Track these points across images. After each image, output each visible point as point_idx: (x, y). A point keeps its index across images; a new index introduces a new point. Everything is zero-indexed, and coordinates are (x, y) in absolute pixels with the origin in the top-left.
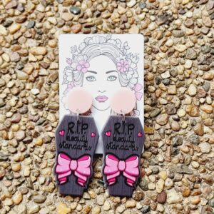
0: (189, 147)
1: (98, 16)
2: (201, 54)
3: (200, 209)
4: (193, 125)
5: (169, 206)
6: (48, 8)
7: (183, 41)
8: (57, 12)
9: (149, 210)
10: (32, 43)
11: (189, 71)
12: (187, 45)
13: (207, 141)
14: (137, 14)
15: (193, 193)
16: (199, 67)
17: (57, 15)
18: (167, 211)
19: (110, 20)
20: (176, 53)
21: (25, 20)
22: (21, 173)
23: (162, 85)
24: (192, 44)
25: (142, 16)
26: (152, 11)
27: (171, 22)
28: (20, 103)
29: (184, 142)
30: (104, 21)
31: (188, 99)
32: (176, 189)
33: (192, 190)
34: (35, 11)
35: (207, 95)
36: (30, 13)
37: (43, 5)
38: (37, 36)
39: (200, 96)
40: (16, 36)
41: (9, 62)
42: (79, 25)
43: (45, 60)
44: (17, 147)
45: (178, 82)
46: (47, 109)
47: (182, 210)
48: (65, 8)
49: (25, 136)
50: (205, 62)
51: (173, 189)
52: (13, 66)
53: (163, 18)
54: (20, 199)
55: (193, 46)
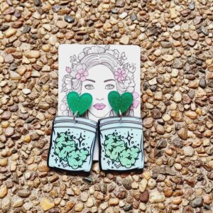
0: (172, 149)
1: (91, 25)
2: (187, 64)
3: (181, 209)
4: (177, 130)
5: (151, 205)
6: (43, 16)
7: (171, 52)
8: (52, 19)
9: (131, 208)
10: (26, 47)
11: (175, 79)
12: (174, 55)
13: (191, 145)
14: (128, 25)
15: (175, 194)
16: (185, 76)
17: (52, 22)
18: (149, 210)
19: (102, 29)
20: (163, 62)
21: (20, 26)
22: (8, 168)
23: (149, 91)
24: (179, 55)
25: (133, 27)
26: (143, 24)
27: (159, 33)
28: (11, 101)
29: (168, 144)
30: (96, 30)
31: (173, 105)
32: (158, 190)
33: (174, 190)
34: (31, 18)
35: (191, 102)
36: (26, 20)
37: (39, 12)
38: (31, 40)
39: (184, 102)
40: (11, 39)
41: (3, 63)
42: (73, 32)
43: (38, 63)
44: (5, 142)
45: (165, 89)
46: (37, 108)
47: (163, 209)
48: (59, 16)
49: (14, 133)
50: (191, 72)
51: (156, 189)
52: (6, 67)
53: (153, 30)
54: (5, 193)
55: (180, 57)
